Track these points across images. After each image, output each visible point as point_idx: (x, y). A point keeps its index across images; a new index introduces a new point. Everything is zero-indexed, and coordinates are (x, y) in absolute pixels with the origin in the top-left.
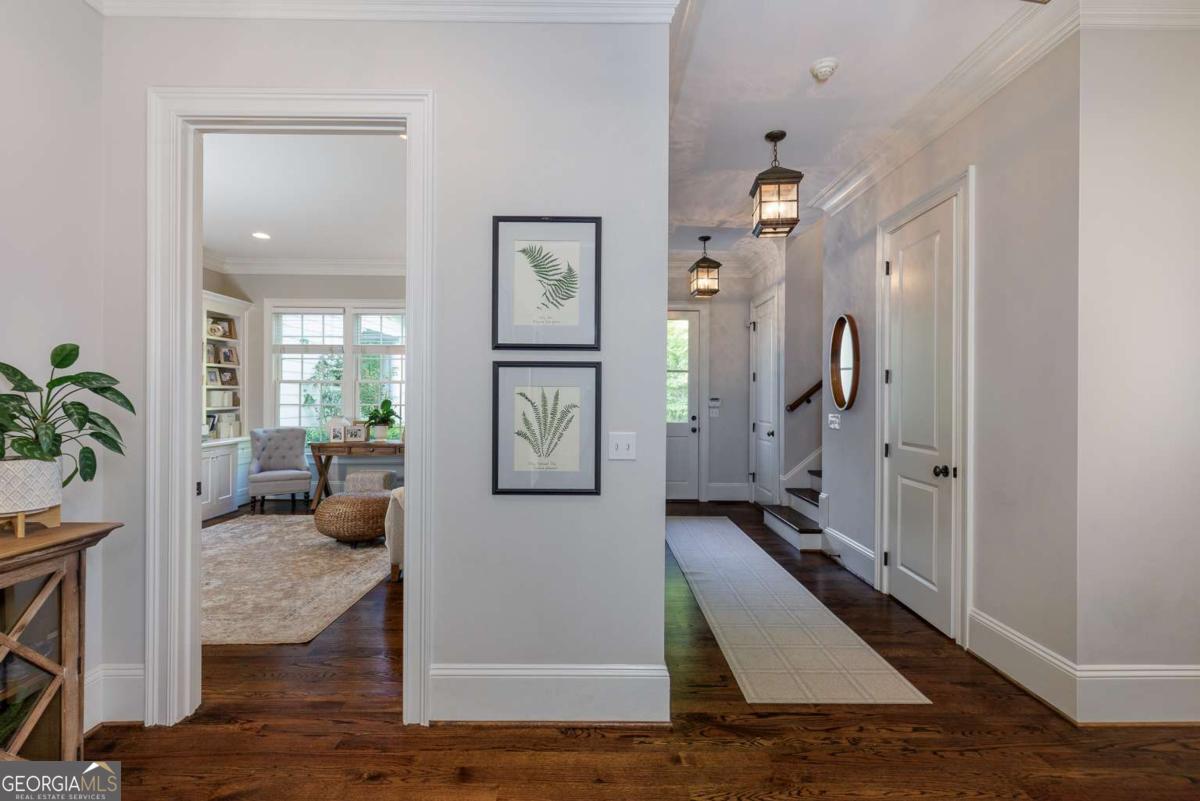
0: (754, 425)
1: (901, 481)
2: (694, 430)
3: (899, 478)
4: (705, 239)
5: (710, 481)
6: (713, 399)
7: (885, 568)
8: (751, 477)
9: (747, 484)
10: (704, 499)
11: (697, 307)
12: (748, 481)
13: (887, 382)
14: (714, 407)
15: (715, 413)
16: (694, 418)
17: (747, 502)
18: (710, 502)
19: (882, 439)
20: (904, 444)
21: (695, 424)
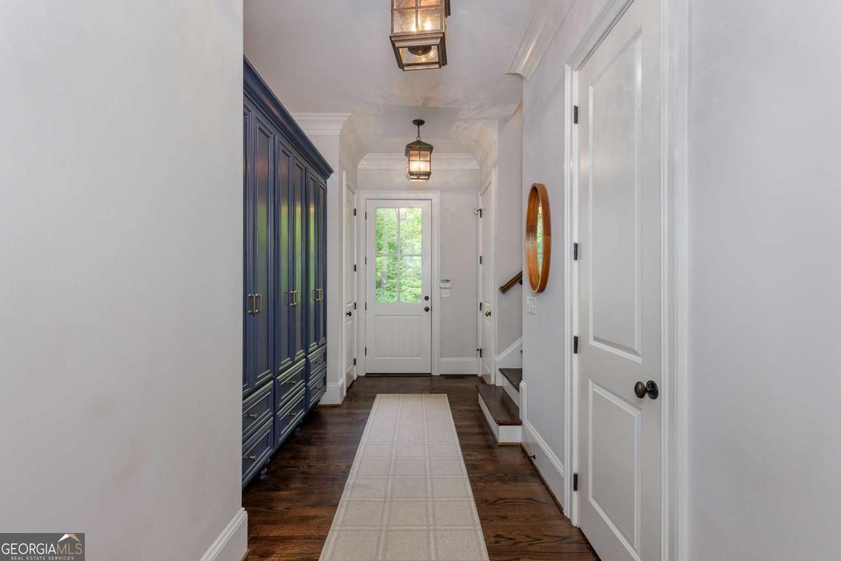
0: (481, 304)
1: (592, 388)
2: (427, 310)
3: (591, 383)
4: (419, 123)
5: (442, 355)
6: (443, 281)
7: (575, 494)
8: (479, 352)
9: (475, 359)
10: (435, 373)
11: (429, 196)
12: (477, 356)
13: (576, 258)
14: (445, 288)
15: (446, 294)
16: (427, 298)
17: (476, 375)
18: (441, 375)
19: (571, 332)
20: (596, 339)
21: (428, 304)
